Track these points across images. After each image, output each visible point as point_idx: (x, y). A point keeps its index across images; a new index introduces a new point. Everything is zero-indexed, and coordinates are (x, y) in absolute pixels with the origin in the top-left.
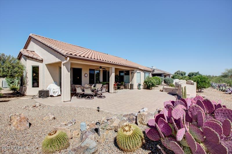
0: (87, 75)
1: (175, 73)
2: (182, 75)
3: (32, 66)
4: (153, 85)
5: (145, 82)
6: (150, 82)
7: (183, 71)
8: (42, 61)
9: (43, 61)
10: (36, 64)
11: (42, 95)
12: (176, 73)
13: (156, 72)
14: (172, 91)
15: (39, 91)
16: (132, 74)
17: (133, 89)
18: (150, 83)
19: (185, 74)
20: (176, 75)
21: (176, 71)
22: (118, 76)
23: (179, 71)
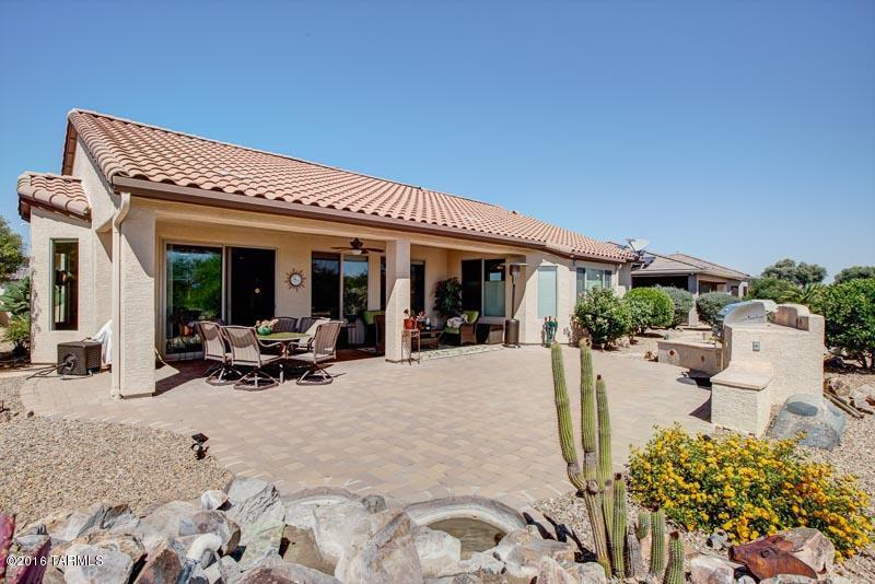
0: (302, 279)
1: (768, 273)
2: (803, 279)
3: (54, 240)
4: (616, 330)
5: (581, 313)
6: (603, 310)
7: (810, 263)
8: (86, 218)
9: (90, 221)
10: (65, 230)
11: (69, 365)
12: (774, 272)
13: (657, 267)
14: (703, 358)
15: (59, 346)
16: (515, 273)
17: (516, 343)
18: (599, 320)
19: (821, 278)
20: (772, 283)
21: (771, 264)
22: (457, 285)
23: (789, 263)
